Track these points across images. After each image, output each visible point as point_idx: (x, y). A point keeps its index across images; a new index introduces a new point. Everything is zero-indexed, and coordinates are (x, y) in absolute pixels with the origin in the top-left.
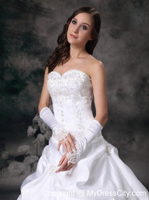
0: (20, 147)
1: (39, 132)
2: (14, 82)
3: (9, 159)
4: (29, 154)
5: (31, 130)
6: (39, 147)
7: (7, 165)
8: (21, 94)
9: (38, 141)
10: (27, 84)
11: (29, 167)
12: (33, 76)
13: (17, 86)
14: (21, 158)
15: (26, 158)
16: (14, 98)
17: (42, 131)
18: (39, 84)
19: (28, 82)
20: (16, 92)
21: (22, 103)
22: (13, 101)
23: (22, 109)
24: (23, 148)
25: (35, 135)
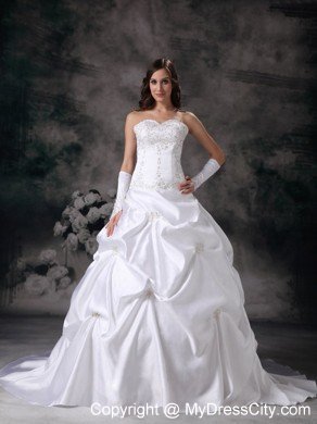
0: (43, 252)
1: (70, 230)
2: (38, 160)
3: (26, 270)
4: (55, 264)
5: (59, 228)
6: (69, 253)
7: (24, 280)
8: (48, 176)
9: (68, 245)
10: (56, 164)
11: (54, 284)
12: (65, 153)
13: (42, 166)
14: (42, 270)
15: (51, 270)
16: (38, 182)
17: (74, 230)
18: (74, 164)
19: (57, 160)
20: (41, 174)
21: (48, 189)
22: (35, 186)
23: (48, 197)
24: (47, 254)
25: (65, 235)
